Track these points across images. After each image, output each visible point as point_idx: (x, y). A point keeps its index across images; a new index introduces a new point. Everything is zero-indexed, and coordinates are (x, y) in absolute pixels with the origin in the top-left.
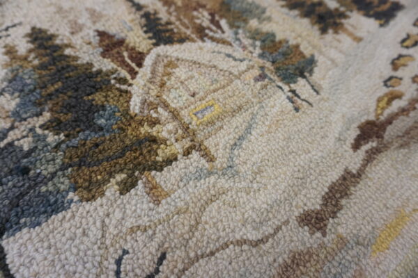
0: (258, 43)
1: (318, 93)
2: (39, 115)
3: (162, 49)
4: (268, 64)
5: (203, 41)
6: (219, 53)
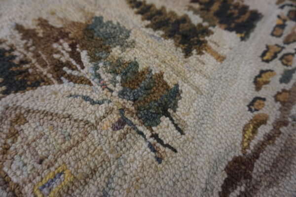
0: (118, 78)
1: (182, 132)
3: (11, 99)
5: (60, 82)
6: (76, 96)
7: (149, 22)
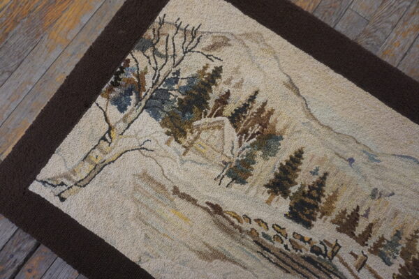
0: (245, 158)
1: (227, 186)
2: (183, 95)
3: (227, 121)
4: (234, 164)
5: (238, 135)
6: (233, 144)
7: (284, 164)
